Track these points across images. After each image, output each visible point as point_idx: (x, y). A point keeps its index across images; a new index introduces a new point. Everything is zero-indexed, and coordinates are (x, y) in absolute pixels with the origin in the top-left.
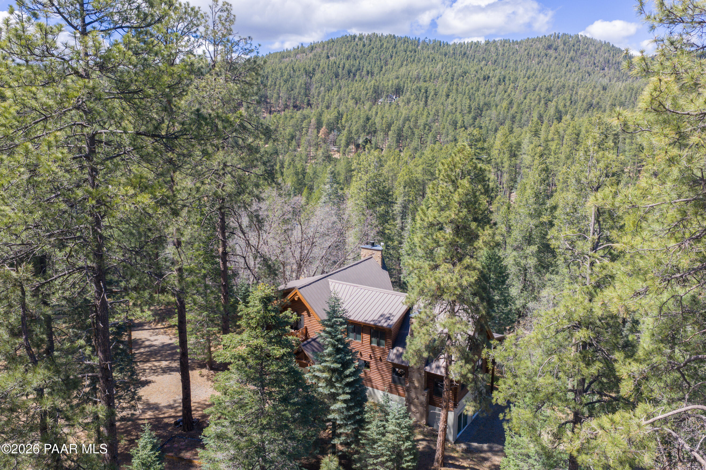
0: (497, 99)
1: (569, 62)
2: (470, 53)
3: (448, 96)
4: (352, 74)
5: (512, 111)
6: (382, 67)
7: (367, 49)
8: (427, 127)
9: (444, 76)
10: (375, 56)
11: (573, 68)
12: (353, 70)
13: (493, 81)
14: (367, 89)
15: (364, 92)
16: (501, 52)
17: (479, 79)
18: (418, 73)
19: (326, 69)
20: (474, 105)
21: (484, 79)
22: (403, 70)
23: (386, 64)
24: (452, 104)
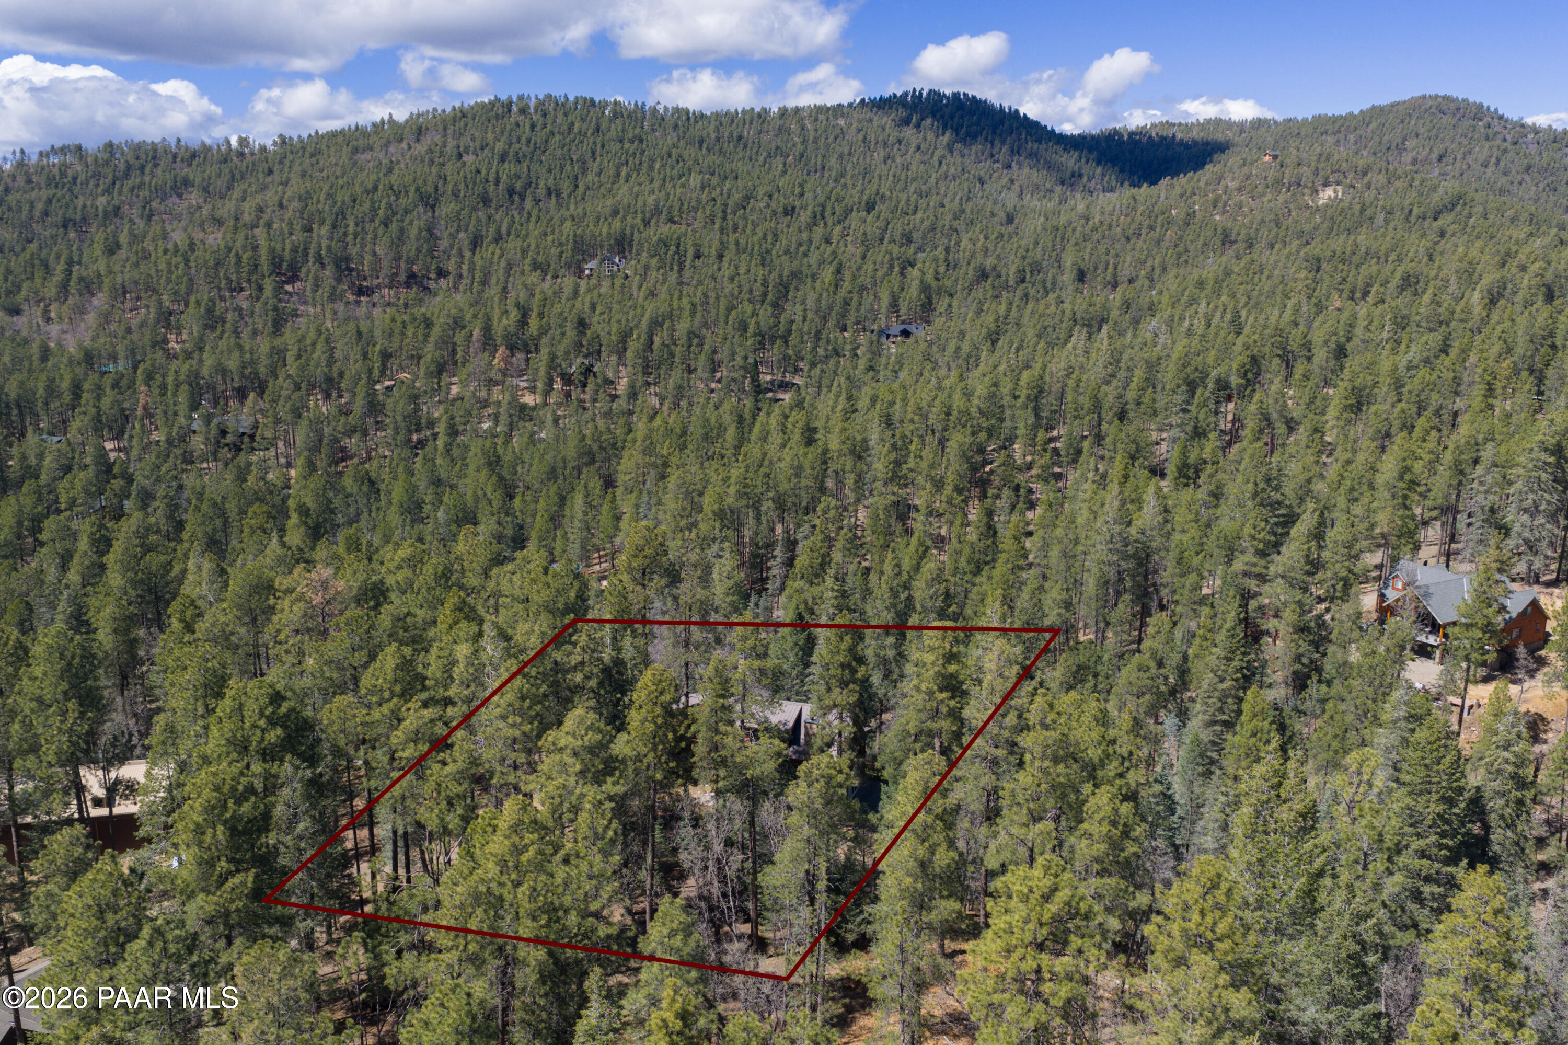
0: (813, 259)
1: (944, 157)
2: (749, 133)
3: (720, 257)
4: (516, 198)
5: (842, 293)
6: (576, 178)
7: (539, 136)
8: (696, 341)
9: (708, 208)
10: (559, 153)
11: (952, 170)
12: (518, 186)
13: (802, 219)
14: (561, 244)
15: (554, 251)
16: (812, 135)
17: (774, 213)
18: (657, 201)
19: (462, 187)
20: (773, 278)
21: (786, 213)
22: (623, 192)
23: (584, 170)
24: (732, 279)
